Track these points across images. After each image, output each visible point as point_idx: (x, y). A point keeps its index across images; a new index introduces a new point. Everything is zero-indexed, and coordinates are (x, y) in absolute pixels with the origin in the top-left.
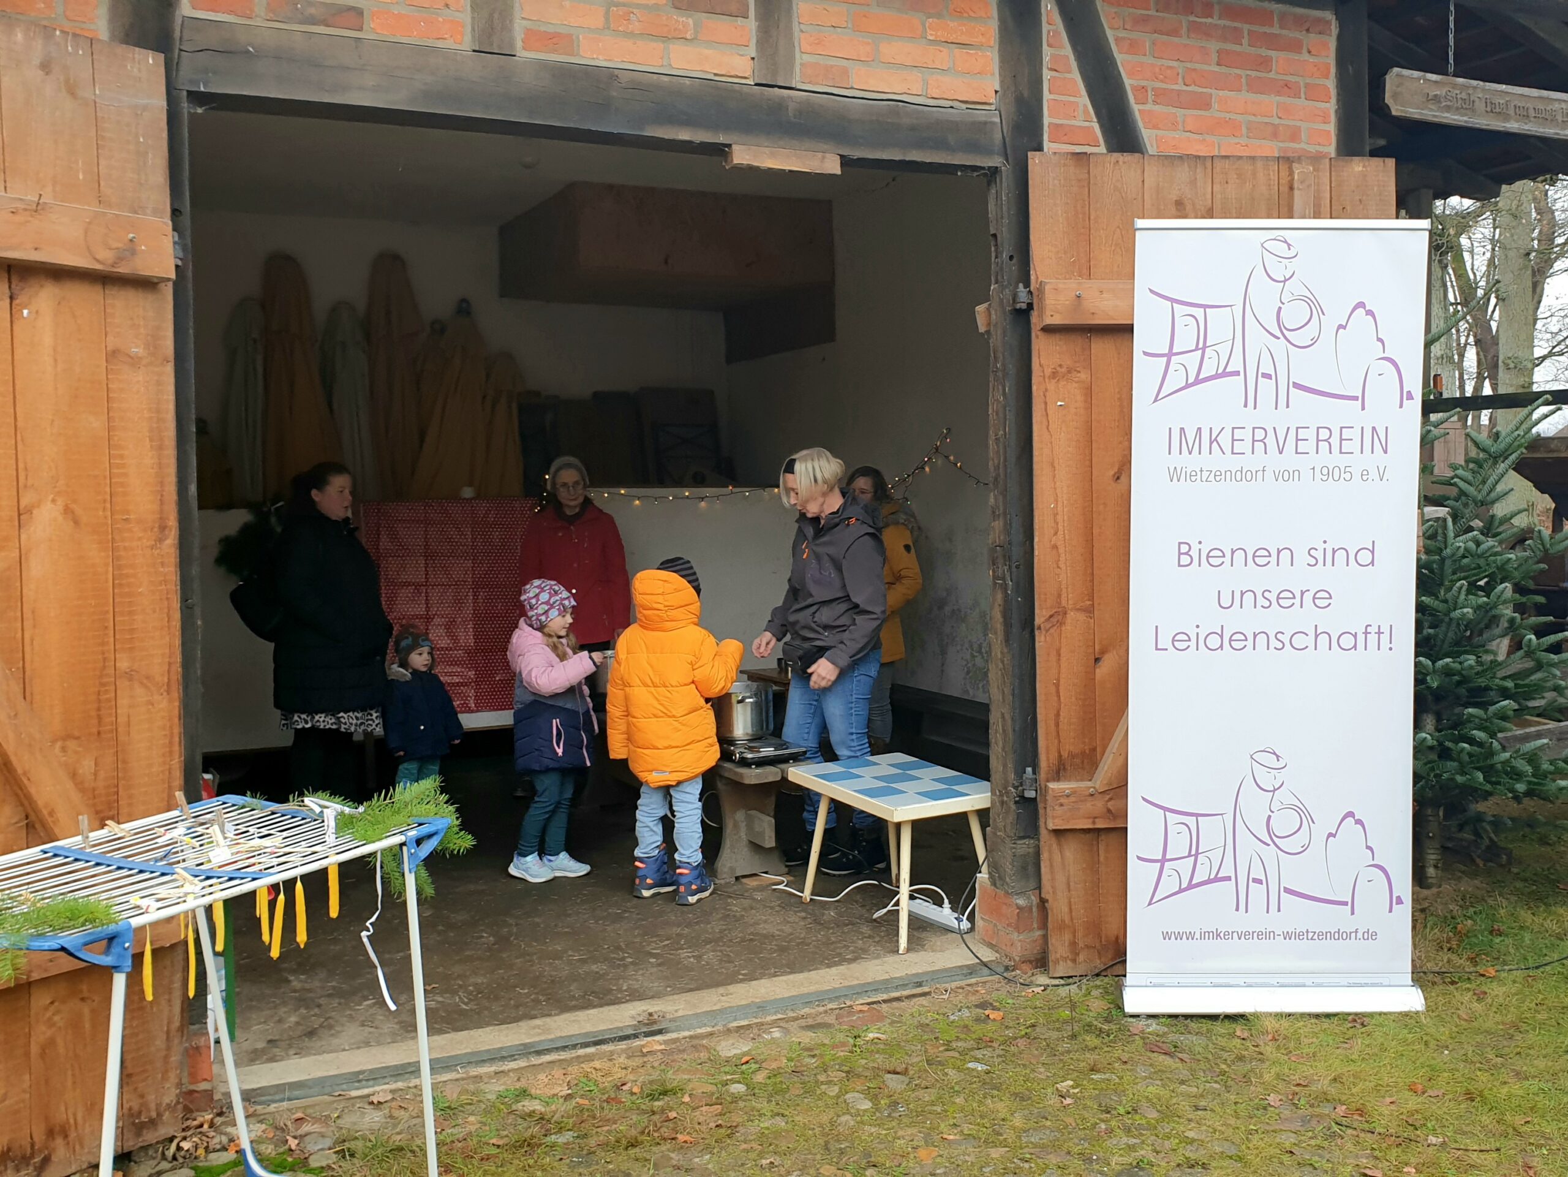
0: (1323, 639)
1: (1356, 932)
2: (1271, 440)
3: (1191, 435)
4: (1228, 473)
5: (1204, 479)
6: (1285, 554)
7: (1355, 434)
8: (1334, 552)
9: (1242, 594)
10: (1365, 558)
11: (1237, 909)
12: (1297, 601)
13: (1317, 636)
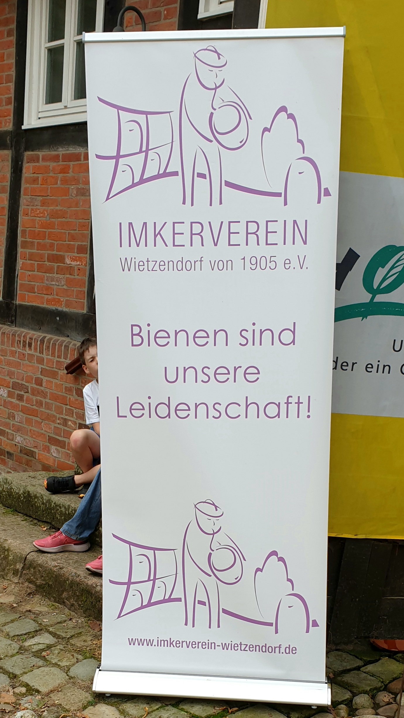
0: (252, 409)
1: (280, 647)
2: (206, 233)
3: (138, 229)
4: (171, 263)
5: (150, 269)
6: (221, 336)
7: (278, 227)
8: (261, 333)
9: (185, 370)
10: (287, 337)
11: (186, 624)
12: (231, 377)
13: (247, 406)
